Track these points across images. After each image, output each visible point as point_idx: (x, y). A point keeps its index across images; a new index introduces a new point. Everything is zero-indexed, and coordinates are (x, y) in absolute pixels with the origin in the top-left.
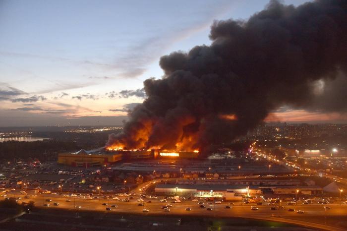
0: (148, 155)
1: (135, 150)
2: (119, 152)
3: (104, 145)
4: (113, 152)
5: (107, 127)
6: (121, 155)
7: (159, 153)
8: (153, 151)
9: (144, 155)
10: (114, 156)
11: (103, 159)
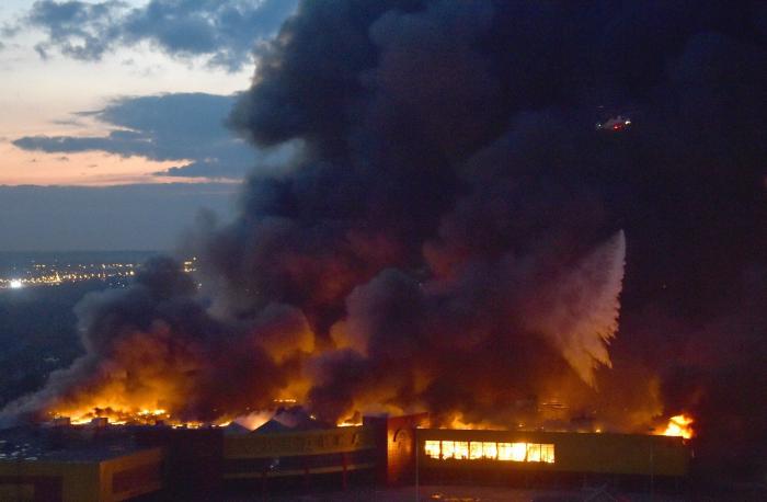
0: (341, 459)
1: (257, 422)
2: (141, 435)
3: (33, 384)
4: (101, 434)
5: (59, 262)
6: (152, 456)
7: (419, 439)
8: (377, 428)
9: (317, 451)
10: (107, 468)
11: (30, 489)
